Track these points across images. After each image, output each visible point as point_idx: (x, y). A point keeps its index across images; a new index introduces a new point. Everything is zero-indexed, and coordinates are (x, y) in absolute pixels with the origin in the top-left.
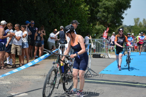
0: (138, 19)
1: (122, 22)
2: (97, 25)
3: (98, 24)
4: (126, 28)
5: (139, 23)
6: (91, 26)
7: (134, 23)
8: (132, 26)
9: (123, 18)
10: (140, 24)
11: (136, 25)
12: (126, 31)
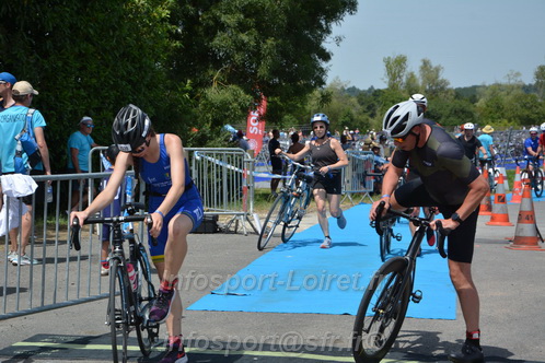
0: (401, 61)
1: (322, 71)
2: (215, 85)
3: (218, 79)
4: (354, 100)
5: (404, 80)
6: (186, 91)
7: (387, 80)
8: (379, 90)
9: (326, 56)
10: (408, 84)
11: (393, 87)
12: (354, 111)
